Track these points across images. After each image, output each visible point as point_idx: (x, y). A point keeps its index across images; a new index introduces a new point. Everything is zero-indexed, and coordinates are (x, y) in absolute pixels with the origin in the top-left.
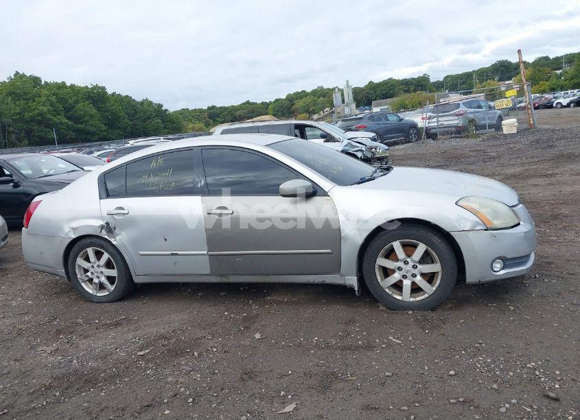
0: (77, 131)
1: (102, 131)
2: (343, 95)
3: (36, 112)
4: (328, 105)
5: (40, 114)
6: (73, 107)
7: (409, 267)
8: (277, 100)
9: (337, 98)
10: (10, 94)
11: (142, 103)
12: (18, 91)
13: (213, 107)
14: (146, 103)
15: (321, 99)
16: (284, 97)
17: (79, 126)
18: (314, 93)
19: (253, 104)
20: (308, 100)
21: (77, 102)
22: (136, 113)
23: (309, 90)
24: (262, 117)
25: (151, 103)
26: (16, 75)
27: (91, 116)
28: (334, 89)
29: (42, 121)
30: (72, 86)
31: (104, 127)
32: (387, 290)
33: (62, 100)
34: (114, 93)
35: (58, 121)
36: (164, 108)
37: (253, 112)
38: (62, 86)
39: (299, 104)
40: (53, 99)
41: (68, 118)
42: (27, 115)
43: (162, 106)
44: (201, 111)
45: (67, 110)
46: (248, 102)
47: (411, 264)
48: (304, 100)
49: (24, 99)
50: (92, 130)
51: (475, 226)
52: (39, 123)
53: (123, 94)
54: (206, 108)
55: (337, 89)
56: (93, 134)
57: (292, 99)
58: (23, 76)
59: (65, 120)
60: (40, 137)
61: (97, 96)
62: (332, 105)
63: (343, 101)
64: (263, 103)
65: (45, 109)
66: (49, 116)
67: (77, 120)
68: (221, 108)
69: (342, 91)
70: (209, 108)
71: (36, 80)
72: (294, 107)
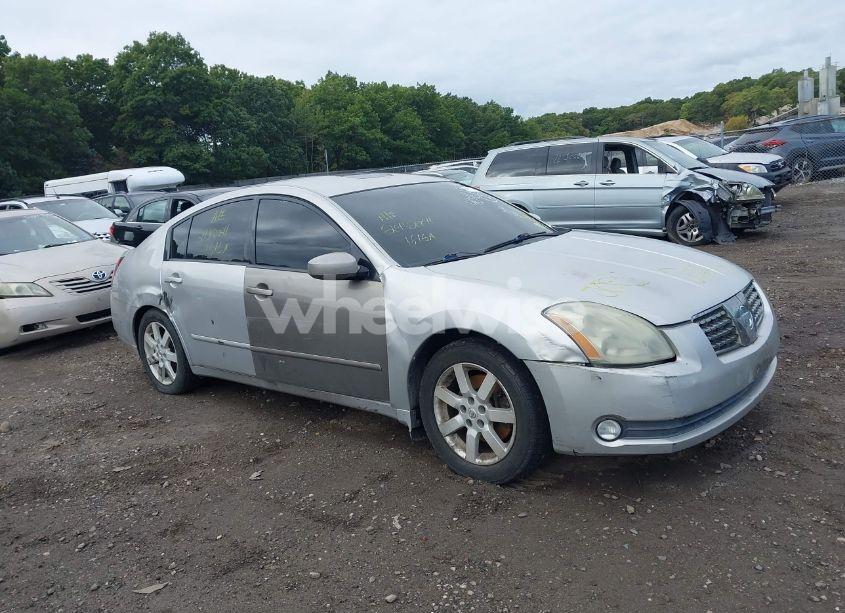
0: (396, 150)
1: (427, 150)
2: (816, 82)
3: (346, 126)
4: (789, 100)
5: (352, 128)
6: (391, 117)
7: (474, 408)
8: (698, 95)
9: (805, 88)
10: (320, 101)
11: (485, 109)
12: (329, 98)
13: (592, 110)
14: (492, 107)
15: (776, 89)
16: (710, 89)
17: (398, 142)
18: (766, 81)
19: (656, 102)
20: (753, 92)
21: (397, 109)
22: (475, 122)
23: (756, 76)
24: (669, 123)
25: (498, 106)
26: (328, 76)
27: (414, 129)
28: (802, 73)
29: (352, 136)
30: (395, 88)
31: (428, 144)
32: (448, 439)
33: (378, 107)
34: (449, 94)
35: (372, 137)
36: (514, 114)
37: (654, 115)
38: (382, 87)
39: (736, 99)
40: (368, 106)
41: (385, 132)
42: (337, 129)
43: (512, 111)
44: (573, 116)
45: (384, 120)
46: (648, 101)
47: (477, 403)
48: (744, 93)
49: (335, 109)
50: (414, 147)
51: (567, 356)
52: (350, 139)
53: (460, 96)
54: (581, 112)
55: (806, 74)
56: (414, 154)
57: (722, 92)
58: (336, 76)
59: (379, 135)
60: (349, 159)
61: (423, 100)
62: (795, 100)
63: (816, 94)
64: (673, 101)
65: (357, 121)
66: (361, 130)
67: (395, 134)
68: (604, 110)
69: (815, 76)
70: (586, 112)
71: (351, 81)
72: (724, 106)
